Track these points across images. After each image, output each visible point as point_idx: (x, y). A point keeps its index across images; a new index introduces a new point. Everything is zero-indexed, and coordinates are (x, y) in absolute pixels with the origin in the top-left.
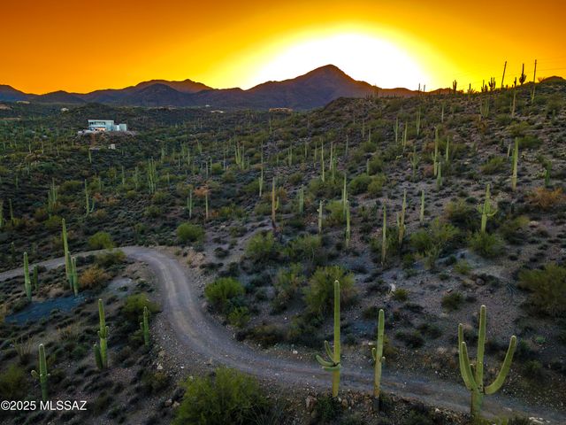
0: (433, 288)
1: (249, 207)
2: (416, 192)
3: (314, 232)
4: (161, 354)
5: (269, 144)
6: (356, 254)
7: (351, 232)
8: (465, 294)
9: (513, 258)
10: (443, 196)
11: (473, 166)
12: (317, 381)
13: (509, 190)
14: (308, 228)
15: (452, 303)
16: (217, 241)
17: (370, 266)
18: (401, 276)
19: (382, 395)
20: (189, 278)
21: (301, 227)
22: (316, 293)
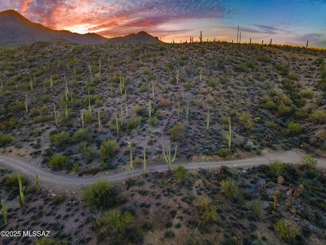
0: (142, 140)
1: (22, 119)
2: (117, 102)
3: (78, 127)
4: (50, 191)
6: (105, 134)
8: (153, 140)
9: (162, 125)
10: (129, 104)
11: (134, 88)
13: (152, 99)
14: (74, 126)
15: (150, 143)
16: (25, 141)
18: (128, 138)
19: (146, 173)
20: (26, 162)
21: (71, 126)
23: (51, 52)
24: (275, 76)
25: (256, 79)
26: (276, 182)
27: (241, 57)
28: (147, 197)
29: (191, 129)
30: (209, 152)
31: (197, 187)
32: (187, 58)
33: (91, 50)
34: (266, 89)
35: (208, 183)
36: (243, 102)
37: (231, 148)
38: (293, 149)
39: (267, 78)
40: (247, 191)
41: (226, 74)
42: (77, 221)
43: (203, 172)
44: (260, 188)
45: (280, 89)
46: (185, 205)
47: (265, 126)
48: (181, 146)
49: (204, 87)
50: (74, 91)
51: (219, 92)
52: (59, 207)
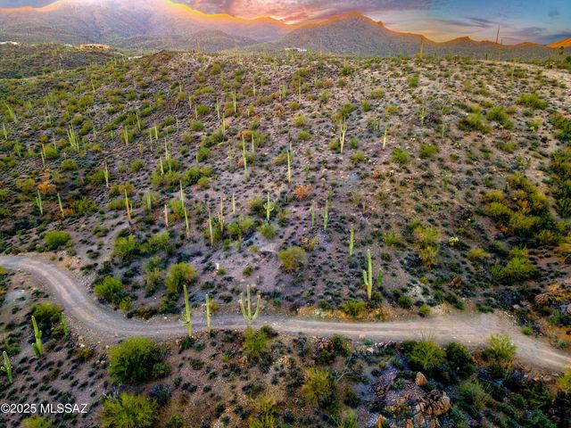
0: (239, 263)
1: (99, 198)
2: (233, 183)
3: (163, 226)
5: (96, 107)
6: (195, 242)
7: (190, 224)
8: (255, 265)
9: (281, 237)
10: (249, 187)
11: (270, 156)
12: (180, 331)
13: (287, 182)
14: (157, 222)
15: (248, 273)
16: (85, 242)
17: (204, 250)
18: (222, 256)
19: (211, 331)
20: (73, 280)
21: (152, 223)
22: (172, 280)
23: (176, 70)
24: (544, 140)
25: (497, 146)
26: (414, 381)
27: (487, 95)
28: (199, 373)
29: (324, 250)
30: (331, 303)
31: (277, 369)
32: (380, 96)
33: (235, 67)
34: (509, 171)
35: (299, 364)
36: (445, 199)
37: (372, 299)
38: (496, 310)
39: (522, 144)
40: (359, 388)
41: (439, 135)
42: (93, 395)
43: (300, 342)
44: (379, 388)
45: (540, 173)
46: (243, 399)
47: (465, 256)
48: (293, 284)
49: (384, 163)
50: (183, 153)
51: (407, 175)
52: (82, 366)
